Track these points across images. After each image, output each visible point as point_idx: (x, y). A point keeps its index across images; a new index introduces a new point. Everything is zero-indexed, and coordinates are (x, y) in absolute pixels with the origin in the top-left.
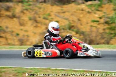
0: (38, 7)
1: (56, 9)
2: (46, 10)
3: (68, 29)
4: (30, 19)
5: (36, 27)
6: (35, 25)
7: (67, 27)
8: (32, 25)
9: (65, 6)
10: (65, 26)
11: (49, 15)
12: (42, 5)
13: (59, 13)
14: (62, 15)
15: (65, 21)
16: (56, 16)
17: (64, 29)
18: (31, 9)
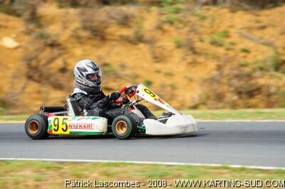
0: (197, 15)
1: (243, 19)
2: (218, 21)
3: (272, 69)
4: (179, 46)
5: (194, 63)
6: (190, 59)
7: (269, 63)
8: (184, 59)
9: (266, 12)
10: (264, 61)
11: (226, 35)
12: (208, 10)
13: (250, 29)
14: (258, 34)
15: (264, 48)
16: (242, 36)
17: (261, 69)
18: (180, 21)
